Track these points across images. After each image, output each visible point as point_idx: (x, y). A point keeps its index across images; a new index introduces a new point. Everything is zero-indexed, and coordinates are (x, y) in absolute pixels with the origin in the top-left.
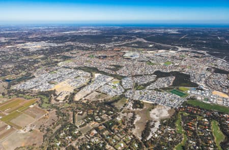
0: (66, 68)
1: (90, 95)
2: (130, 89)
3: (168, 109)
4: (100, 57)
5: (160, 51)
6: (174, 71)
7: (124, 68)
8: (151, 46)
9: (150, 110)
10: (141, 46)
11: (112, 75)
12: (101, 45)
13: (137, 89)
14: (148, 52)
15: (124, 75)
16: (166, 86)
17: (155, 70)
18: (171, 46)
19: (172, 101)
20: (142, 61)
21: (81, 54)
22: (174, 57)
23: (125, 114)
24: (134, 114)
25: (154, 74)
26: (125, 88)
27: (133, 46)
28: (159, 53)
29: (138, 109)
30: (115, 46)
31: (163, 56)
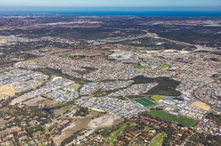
0: (23, 68)
2: (87, 95)
3: (116, 118)
4: (76, 56)
5: (167, 51)
6: (163, 76)
7: (98, 71)
8: (160, 44)
9: (93, 119)
10: (148, 44)
11: (74, 79)
13: (95, 96)
14: (148, 52)
15: (90, 79)
16: (136, 94)
17: (136, 75)
18: (189, 44)
19: (129, 110)
20: (128, 63)
21: (52, 52)
22: (180, 59)
23: (60, 121)
24: (70, 122)
25: (132, 79)
26: (81, 94)
27: (133, 44)
28: (162, 53)
29: (79, 117)
30: (108, 43)
31: (164, 58)
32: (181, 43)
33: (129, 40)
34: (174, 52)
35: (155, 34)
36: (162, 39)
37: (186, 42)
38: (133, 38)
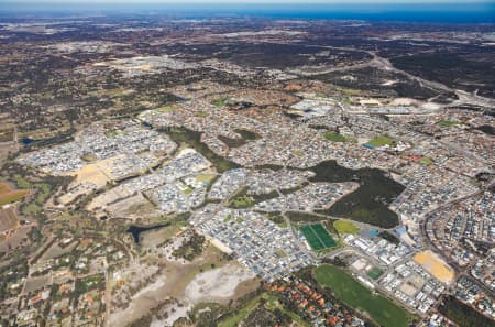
0: (146, 125)
1: (124, 201)
2: (218, 201)
3: (245, 278)
4: (237, 104)
5: (398, 101)
6: (373, 166)
7: (260, 142)
8: (389, 83)
9: (202, 271)
10: (368, 83)
12: (271, 72)
13: (232, 206)
14: (363, 102)
15: (238, 161)
16: (308, 210)
17: (324, 158)
18: (443, 87)
19: (278, 255)
20: (318, 127)
21: (206, 92)
22: (418, 123)
23: (144, 265)
24: (159, 273)
25: (312, 169)
26: (210, 197)
27: (343, 81)
28: (388, 107)
29: (181, 260)
30: (300, 77)
31: (387, 119)
32: (429, 83)
33: (337, 73)
34: (412, 105)
35: (387, 61)
36: (397, 71)
37: (440, 82)
38: (347, 68)
